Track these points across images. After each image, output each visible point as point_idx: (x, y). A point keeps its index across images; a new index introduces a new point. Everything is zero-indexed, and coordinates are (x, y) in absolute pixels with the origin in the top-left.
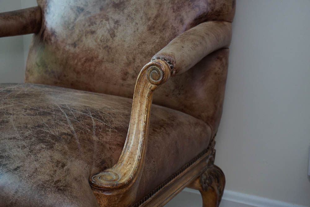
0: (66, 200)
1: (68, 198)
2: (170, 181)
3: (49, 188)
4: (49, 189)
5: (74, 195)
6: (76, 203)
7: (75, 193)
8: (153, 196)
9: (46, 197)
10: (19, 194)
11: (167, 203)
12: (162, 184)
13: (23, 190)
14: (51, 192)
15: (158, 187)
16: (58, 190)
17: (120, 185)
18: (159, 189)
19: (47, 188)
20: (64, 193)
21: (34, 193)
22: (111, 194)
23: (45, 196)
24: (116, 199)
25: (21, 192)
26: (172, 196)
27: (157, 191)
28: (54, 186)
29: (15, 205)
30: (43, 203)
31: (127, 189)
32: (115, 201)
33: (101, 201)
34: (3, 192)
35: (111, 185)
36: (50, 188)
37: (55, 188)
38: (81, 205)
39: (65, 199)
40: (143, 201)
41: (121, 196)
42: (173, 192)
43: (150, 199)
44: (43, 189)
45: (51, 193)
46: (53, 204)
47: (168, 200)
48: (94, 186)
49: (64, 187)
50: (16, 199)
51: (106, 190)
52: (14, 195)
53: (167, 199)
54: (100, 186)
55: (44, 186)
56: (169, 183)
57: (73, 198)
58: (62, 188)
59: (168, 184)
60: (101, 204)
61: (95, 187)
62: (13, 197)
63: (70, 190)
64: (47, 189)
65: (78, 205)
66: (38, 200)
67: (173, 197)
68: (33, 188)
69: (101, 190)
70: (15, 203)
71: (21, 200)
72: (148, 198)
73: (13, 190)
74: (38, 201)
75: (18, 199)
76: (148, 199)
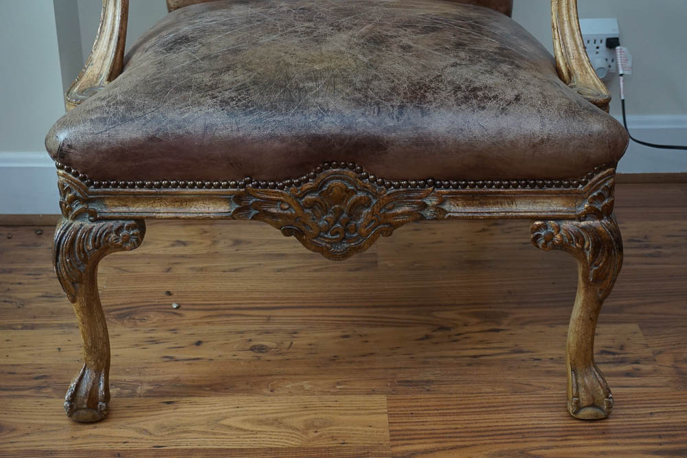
29: (548, 141)
30: (588, 130)
50: (547, 133)
52: (542, 129)
62: (541, 132)
71: (555, 133)
74: (581, 129)
75: (551, 133)
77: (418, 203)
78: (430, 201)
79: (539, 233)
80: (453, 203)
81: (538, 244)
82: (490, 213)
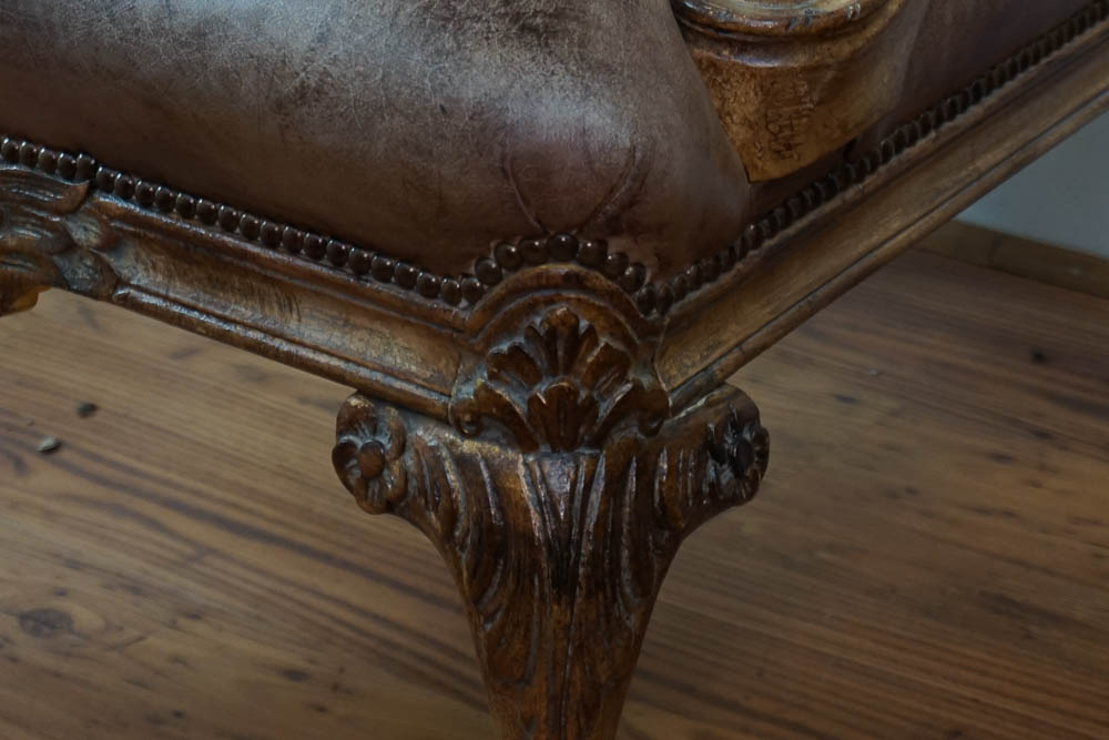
0: (555, 78)
1: (567, 70)
2: (1082, 30)
3: (478, 19)
4: (478, 26)
5: (599, 56)
6: (603, 95)
7: (601, 47)
8: (990, 100)
9: (464, 63)
10: (338, 48)
11: (1063, 138)
12: (1041, 44)
13: (354, 27)
14: (487, 38)
15: (1018, 58)
16: (523, 28)
17: (821, 23)
18: (1025, 64)
19: (468, 22)
20: (547, 45)
21: (405, 40)
22: (776, 64)
23: (458, 55)
24: (802, 90)
25: (344, 39)
26: (1087, 110)
27: (1013, 72)
28: (502, 10)
29: (316, 100)
30: (448, 91)
31: (860, 43)
32: (798, 100)
33: (728, 95)
34: (260, 39)
35: (779, 19)
36: (480, 18)
37: (507, 20)
38: (631, 106)
39: (553, 73)
40: (939, 121)
41: (829, 75)
42: (1092, 91)
43: (975, 111)
44: (451, 26)
45: (485, 42)
46: (495, 95)
47: (1067, 126)
48: (693, 22)
49: (547, 20)
50: (321, 69)
51: (751, 43)
52: (313, 50)
53: (1064, 119)
54: (724, 23)
55: (454, 8)
56: (1078, 41)
57: (590, 68)
58: (539, 20)
59: (1067, 48)
60: (729, 114)
61: (701, 30)
62: (307, 59)
63: (576, 36)
64: (466, 27)
65: (614, 103)
66: (425, 76)
67: (1095, 114)
68: (402, 19)
69: (730, 43)
70: (318, 91)
71: (344, 76)
72: (964, 108)
73: (309, 27)
74: (426, 81)
75: (334, 71)
76: (962, 112)
77: (53, 228)
78: (86, 229)
79: (352, 438)
80: (144, 256)
81: (349, 477)
82: (226, 320)
